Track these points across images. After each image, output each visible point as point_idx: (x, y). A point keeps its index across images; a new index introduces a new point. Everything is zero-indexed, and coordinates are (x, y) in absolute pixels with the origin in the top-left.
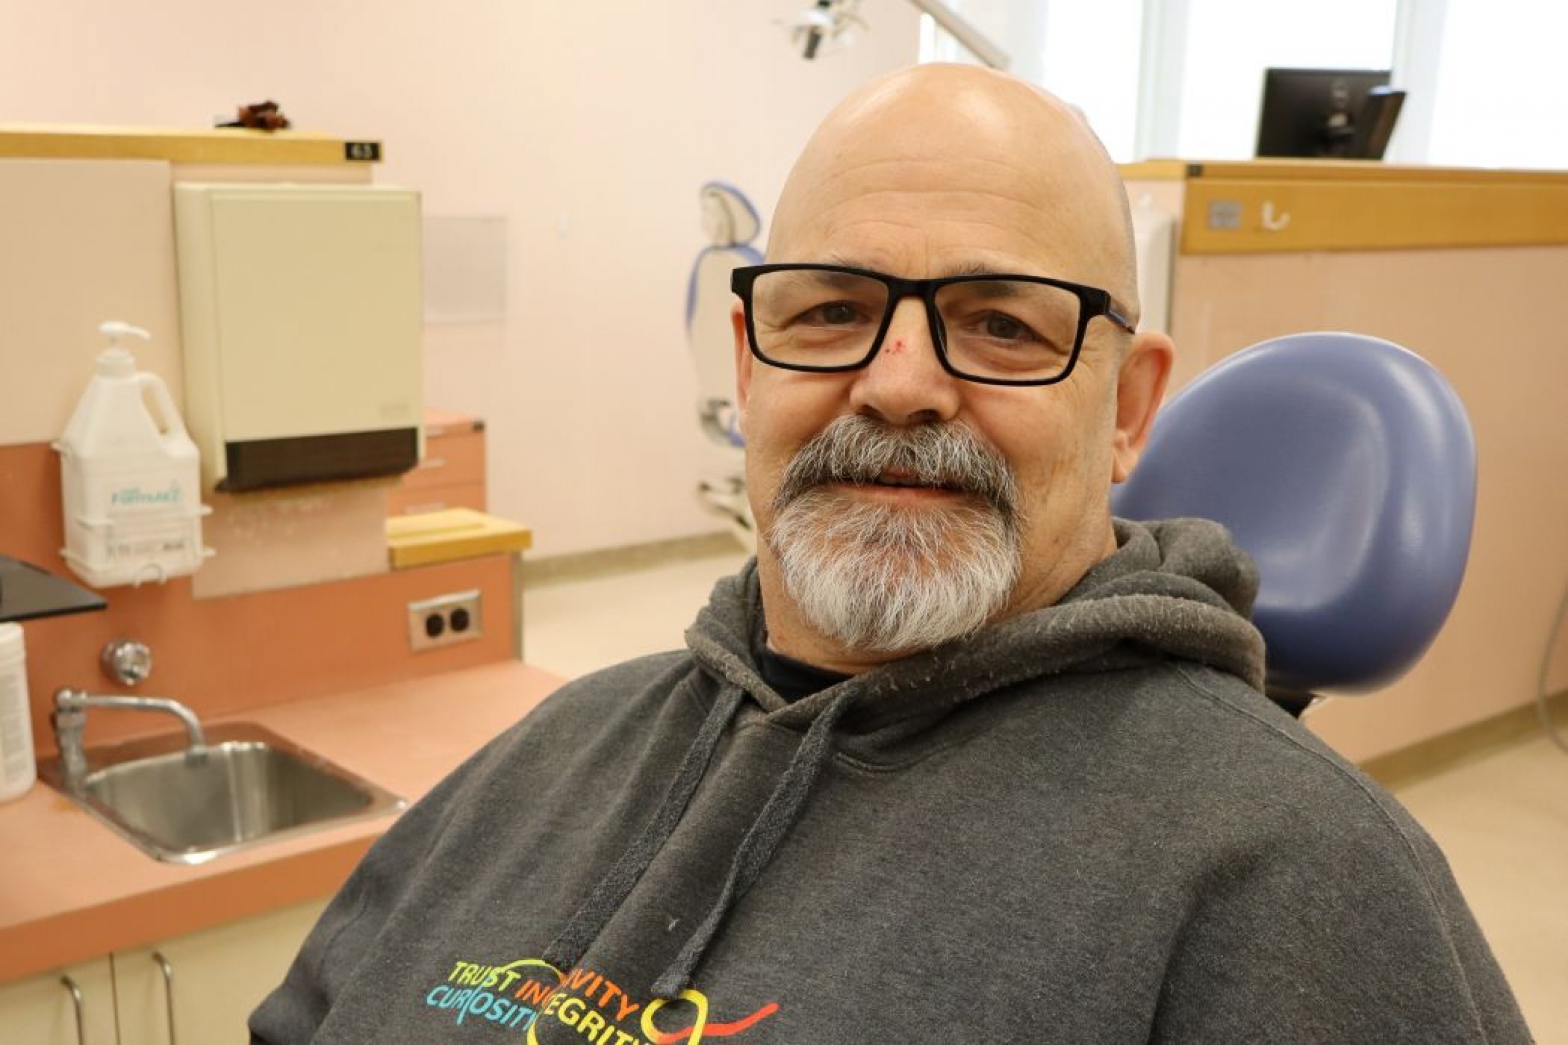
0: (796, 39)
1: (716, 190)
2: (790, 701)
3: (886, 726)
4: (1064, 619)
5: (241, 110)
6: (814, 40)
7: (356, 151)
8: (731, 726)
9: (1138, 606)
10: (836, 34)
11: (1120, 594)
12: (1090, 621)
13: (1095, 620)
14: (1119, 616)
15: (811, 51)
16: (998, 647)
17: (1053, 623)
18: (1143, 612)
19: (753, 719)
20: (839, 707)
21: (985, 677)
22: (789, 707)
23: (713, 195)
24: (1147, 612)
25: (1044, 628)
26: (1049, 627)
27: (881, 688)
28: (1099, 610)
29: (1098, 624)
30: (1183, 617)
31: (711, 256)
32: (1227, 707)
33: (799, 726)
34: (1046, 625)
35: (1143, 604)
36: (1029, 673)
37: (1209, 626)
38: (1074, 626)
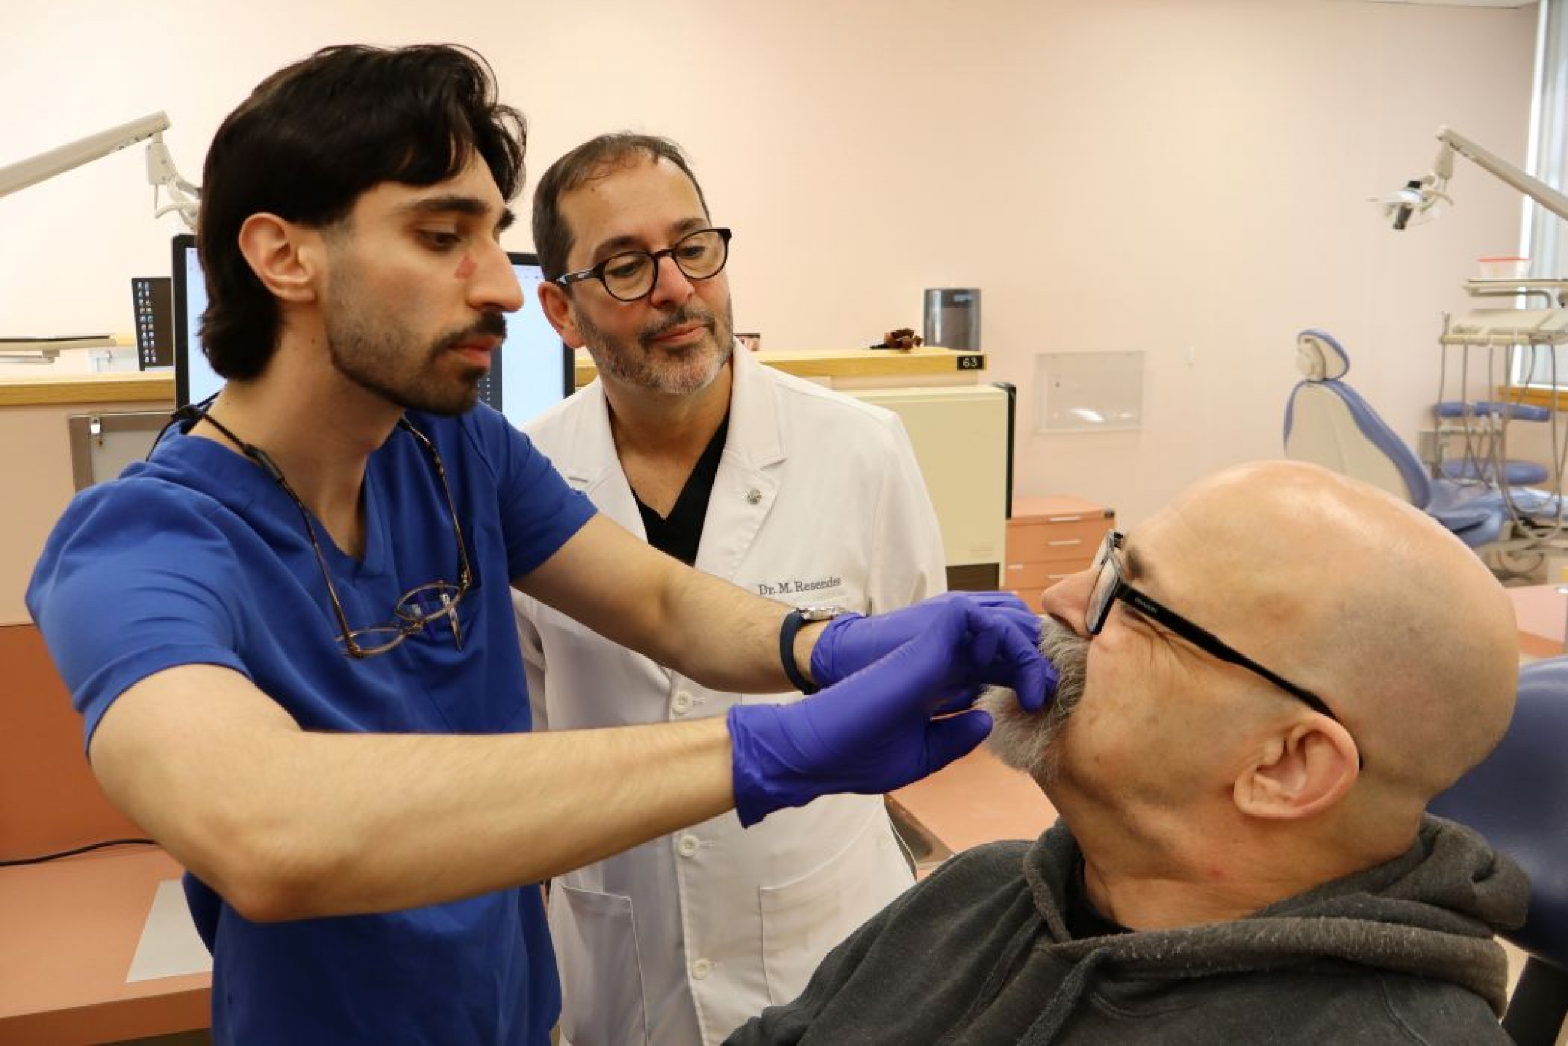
0: (1390, 213)
1: (1309, 337)
2: (1075, 936)
3: (1131, 980)
4: (1272, 932)
5: (886, 335)
6: (1405, 214)
7: (966, 363)
8: (1028, 948)
9: (1340, 930)
10: (1423, 209)
11: (1326, 916)
12: (1293, 938)
13: (1297, 938)
14: (1320, 938)
15: (1401, 224)
16: (1214, 944)
17: (1261, 934)
18: (1344, 936)
19: (1045, 945)
20: (1093, 961)
21: (1204, 964)
22: (1072, 943)
23: (1307, 341)
24: (1348, 936)
25: (1252, 937)
26: (1257, 937)
27: (1126, 953)
28: (1303, 929)
29: (1299, 942)
30: (1385, 943)
31: (1304, 388)
32: (1408, 1035)
33: (1070, 959)
34: (1255, 934)
35: (1345, 928)
36: (1241, 968)
37: (1416, 950)
38: (1279, 941)
